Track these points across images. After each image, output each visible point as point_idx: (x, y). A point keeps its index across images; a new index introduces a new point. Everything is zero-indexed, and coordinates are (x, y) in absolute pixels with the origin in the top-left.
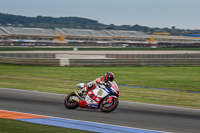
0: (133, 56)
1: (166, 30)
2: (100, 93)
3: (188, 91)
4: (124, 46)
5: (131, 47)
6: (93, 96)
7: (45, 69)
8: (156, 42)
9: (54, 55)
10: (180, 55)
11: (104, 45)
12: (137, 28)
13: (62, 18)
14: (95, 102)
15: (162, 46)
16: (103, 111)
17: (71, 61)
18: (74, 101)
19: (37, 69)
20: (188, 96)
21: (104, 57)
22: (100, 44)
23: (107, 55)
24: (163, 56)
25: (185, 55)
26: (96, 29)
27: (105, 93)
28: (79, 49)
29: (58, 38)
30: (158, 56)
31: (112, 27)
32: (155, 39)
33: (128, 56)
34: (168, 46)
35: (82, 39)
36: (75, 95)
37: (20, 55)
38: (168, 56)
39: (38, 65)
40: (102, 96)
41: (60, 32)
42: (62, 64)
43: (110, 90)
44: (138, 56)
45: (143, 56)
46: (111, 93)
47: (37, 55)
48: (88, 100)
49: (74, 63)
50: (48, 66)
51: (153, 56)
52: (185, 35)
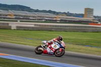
0: (48, 26)
1: (65, 13)
2: (55, 46)
3: (76, 44)
4: (43, 20)
5: (47, 21)
6: (51, 48)
8: (59, 19)
9: (8, 24)
10: (72, 26)
11: (33, 19)
12: (50, 12)
13: (12, 5)
14: (52, 51)
15: (62, 21)
16: (56, 56)
17: (17, 27)
18: (41, 50)
20: (77, 47)
21: (33, 26)
22: (31, 19)
23: (35, 25)
24: (63, 26)
25: (74, 26)
26: (29, 11)
27: (58, 47)
28: (21, 21)
29: (10, 15)
30: (61, 26)
31: (37, 11)
32: (59, 18)
33: (45, 25)
34: (65, 21)
35: (22, 16)
36: (41, 47)
38: (65, 26)
40: (56, 48)
41: (11, 12)
42: (13, 28)
43: (61, 45)
44: (51, 26)
45: (53, 26)
46: (61, 47)
48: (48, 50)
49: (19, 28)
51: (58, 26)
52: (74, 16)
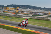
7: (46, 21)
9: (48, 18)
19: (43, 21)
27: (25, 23)
37: (39, 17)
39: (44, 20)
47: (43, 17)
50: (46, 20)
